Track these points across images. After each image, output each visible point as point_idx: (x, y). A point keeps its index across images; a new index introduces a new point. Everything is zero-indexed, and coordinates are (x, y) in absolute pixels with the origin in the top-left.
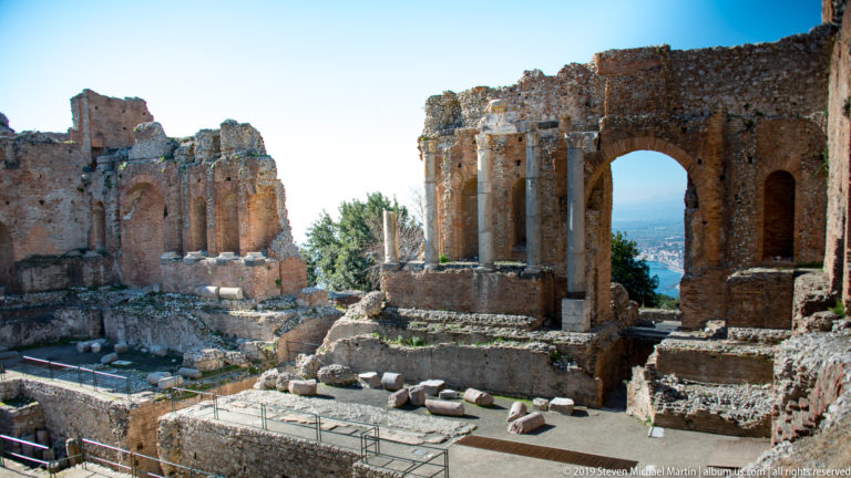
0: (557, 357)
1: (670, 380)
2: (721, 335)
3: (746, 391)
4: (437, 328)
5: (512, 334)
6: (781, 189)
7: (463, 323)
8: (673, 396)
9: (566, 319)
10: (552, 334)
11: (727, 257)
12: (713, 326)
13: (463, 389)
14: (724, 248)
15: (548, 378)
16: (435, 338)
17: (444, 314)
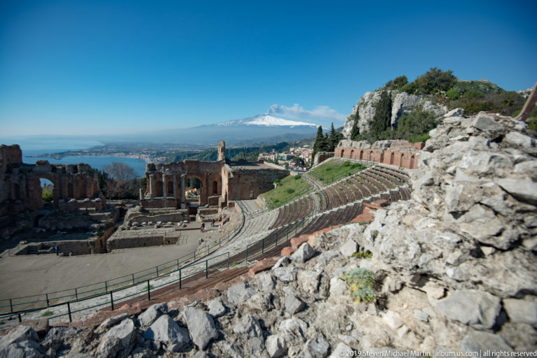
0: (183, 214)
1: (202, 215)
2: (208, 207)
3: (213, 215)
4: (157, 212)
5: (173, 211)
6: (215, 183)
7: (162, 210)
8: (203, 217)
9: (182, 207)
10: (180, 210)
11: (207, 195)
12: (207, 205)
13: (167, 222)
14: (207, 193)
15: (182, 217)
16: (157, 214)
17: (156, 209)
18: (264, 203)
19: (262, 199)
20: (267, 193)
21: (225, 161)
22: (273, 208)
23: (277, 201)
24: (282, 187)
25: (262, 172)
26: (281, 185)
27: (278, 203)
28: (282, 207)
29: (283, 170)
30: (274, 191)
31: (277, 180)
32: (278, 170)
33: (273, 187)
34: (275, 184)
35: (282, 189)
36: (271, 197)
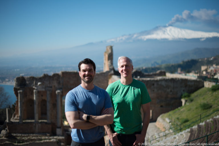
18: (168, 126)
19: (164, 120)
20: (171, 113)
21: (112, 72)
22: (181, 130)
23: (186, 121)
24: (193, 103)
25: (163, 83)
26: (192, 101)
27: (188, 123)
28: (195, 127)
29: (194, 81)
30: (181, 109)
31: (186, 94)
32: (186, 81)
33: (180, 104)
34: (183, 101)
35: (193, 105)
36: (177, 116)
